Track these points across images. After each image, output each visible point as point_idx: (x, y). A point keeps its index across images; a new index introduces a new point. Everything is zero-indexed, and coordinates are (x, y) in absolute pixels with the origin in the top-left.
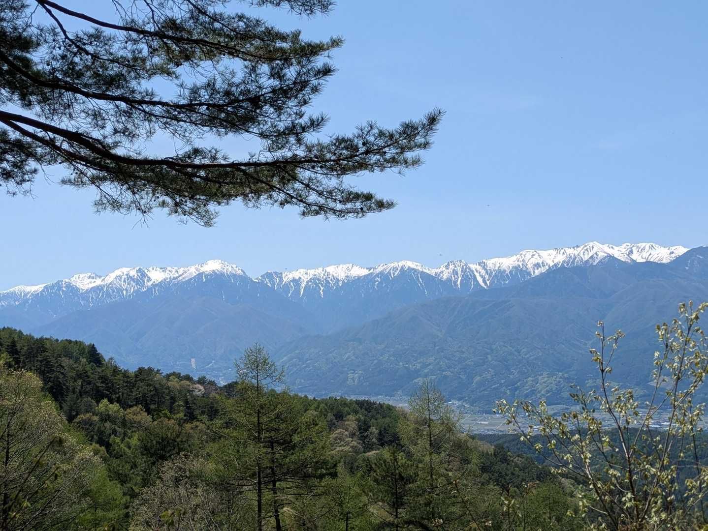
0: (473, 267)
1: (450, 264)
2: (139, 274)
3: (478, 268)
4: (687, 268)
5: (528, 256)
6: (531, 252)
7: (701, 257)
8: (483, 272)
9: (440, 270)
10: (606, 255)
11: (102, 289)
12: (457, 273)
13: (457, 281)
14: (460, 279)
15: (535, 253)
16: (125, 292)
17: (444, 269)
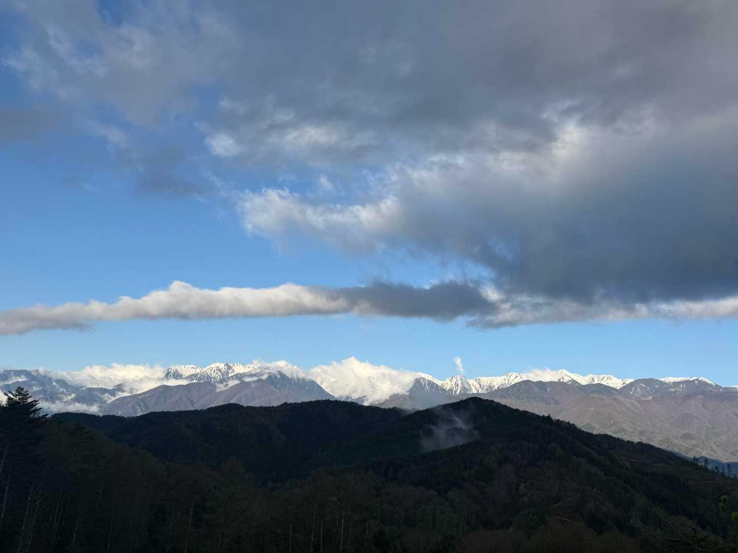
0: (471, 382)
1: (454, 378)
2: (226, 367)
3: (475, 383)
4: (631, 393)
5: (513, 377)
6: (515, 374)
7: (643, 385)
8: (478, 386)
9: (445, 382)
10: (570, 379)
11: (197, 376)
12: (458, 386)
13: (457, 391)
14: (459, 390)
15: (518, 375)
16: (212, 379)
17: (449, 381)
